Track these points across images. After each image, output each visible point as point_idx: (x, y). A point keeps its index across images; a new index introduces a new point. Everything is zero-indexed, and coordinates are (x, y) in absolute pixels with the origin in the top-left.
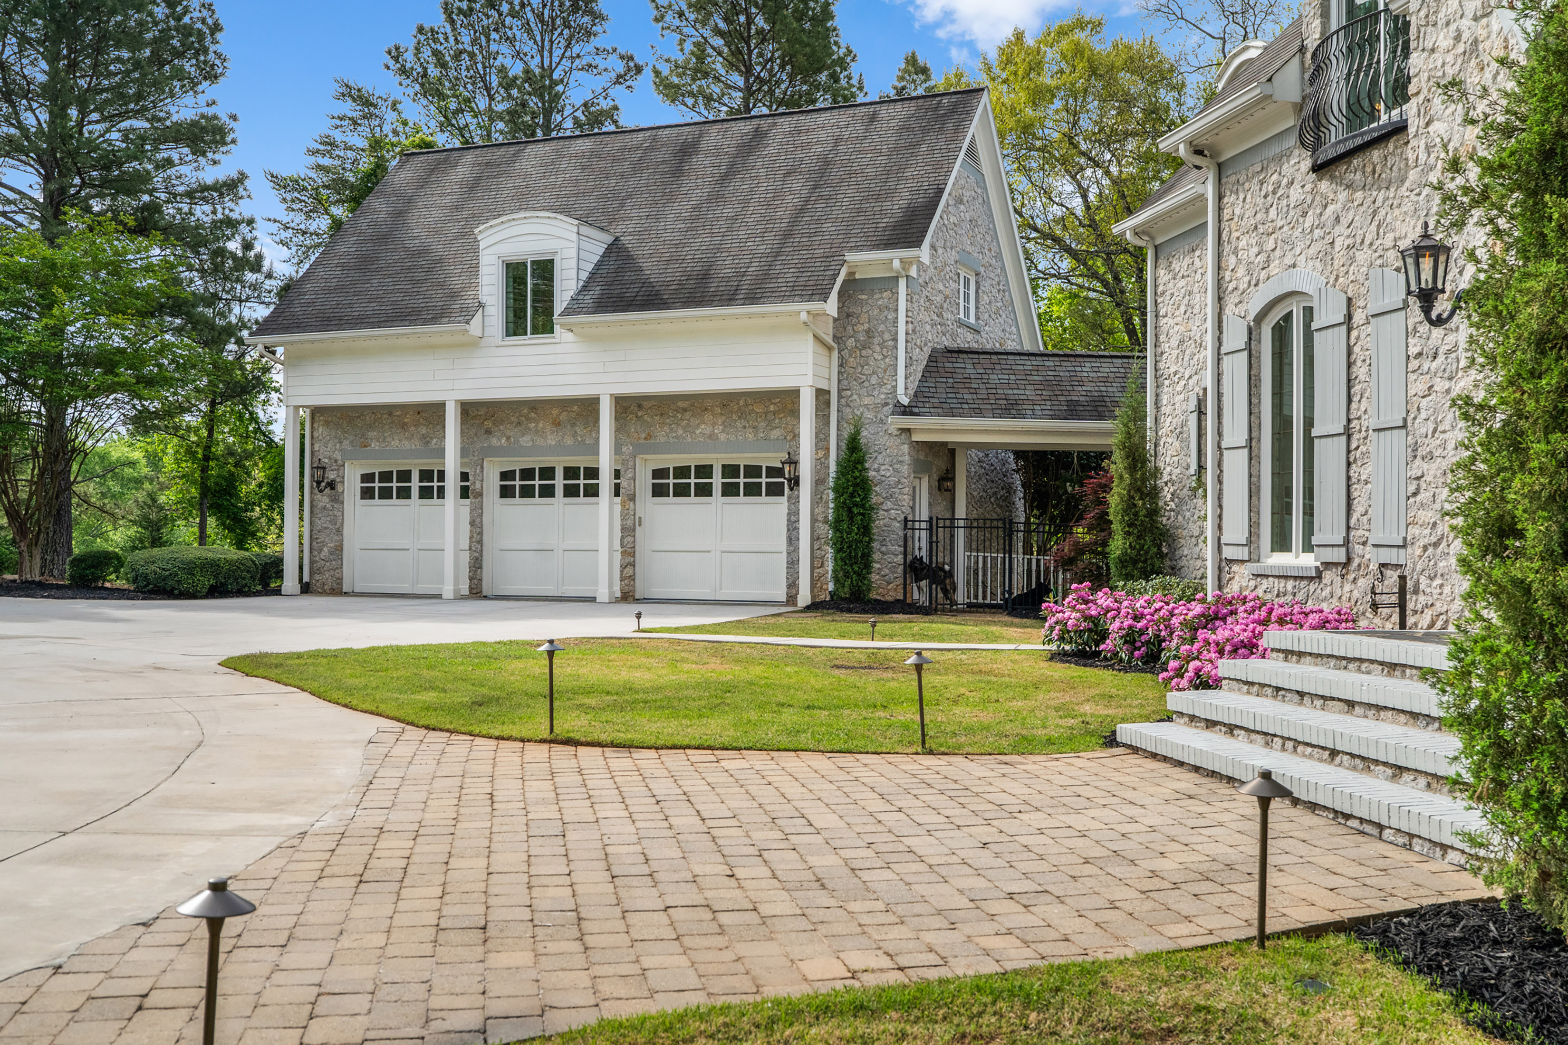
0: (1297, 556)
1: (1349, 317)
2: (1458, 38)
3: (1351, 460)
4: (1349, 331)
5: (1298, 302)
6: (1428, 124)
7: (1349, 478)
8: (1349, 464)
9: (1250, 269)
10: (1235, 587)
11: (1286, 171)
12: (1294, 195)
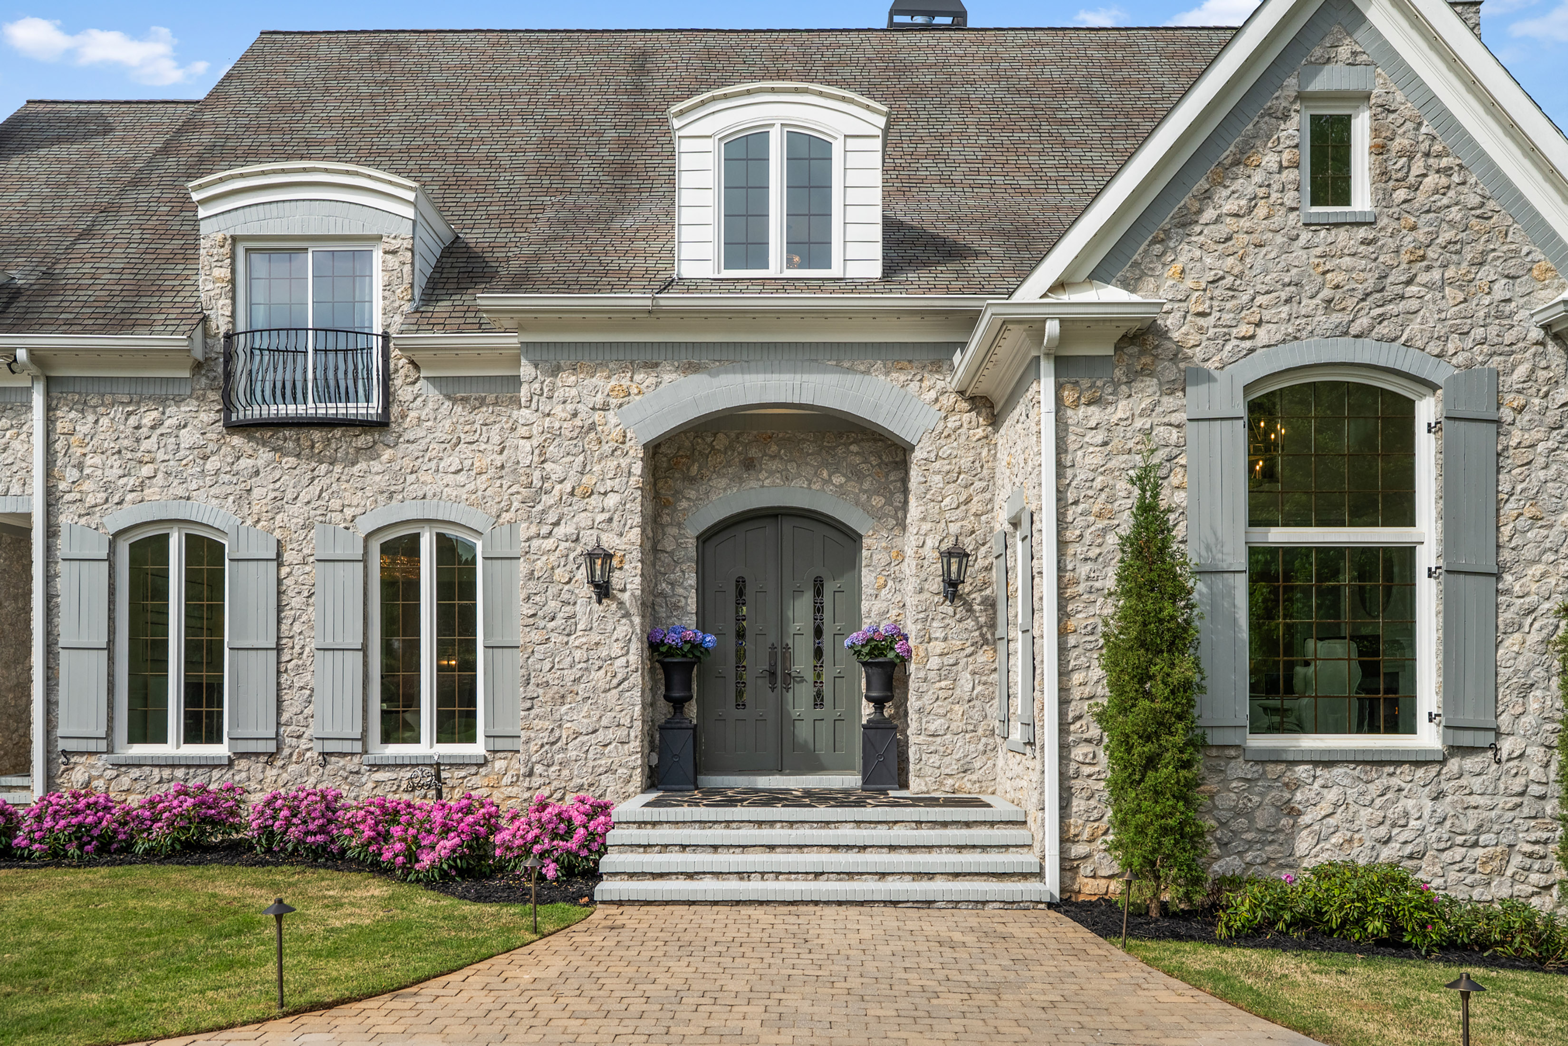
0: (178, 747)
1: (279, 555)
2: (575, 415)
3: (282, 670)
4: (280, 565)
5: (179, 529)
6: (543, 462)
7: (278, 684)
8: (279, 672)
9: (107, 487)
10: (78, 776)
11: (175, 414)
12: (188, 437)
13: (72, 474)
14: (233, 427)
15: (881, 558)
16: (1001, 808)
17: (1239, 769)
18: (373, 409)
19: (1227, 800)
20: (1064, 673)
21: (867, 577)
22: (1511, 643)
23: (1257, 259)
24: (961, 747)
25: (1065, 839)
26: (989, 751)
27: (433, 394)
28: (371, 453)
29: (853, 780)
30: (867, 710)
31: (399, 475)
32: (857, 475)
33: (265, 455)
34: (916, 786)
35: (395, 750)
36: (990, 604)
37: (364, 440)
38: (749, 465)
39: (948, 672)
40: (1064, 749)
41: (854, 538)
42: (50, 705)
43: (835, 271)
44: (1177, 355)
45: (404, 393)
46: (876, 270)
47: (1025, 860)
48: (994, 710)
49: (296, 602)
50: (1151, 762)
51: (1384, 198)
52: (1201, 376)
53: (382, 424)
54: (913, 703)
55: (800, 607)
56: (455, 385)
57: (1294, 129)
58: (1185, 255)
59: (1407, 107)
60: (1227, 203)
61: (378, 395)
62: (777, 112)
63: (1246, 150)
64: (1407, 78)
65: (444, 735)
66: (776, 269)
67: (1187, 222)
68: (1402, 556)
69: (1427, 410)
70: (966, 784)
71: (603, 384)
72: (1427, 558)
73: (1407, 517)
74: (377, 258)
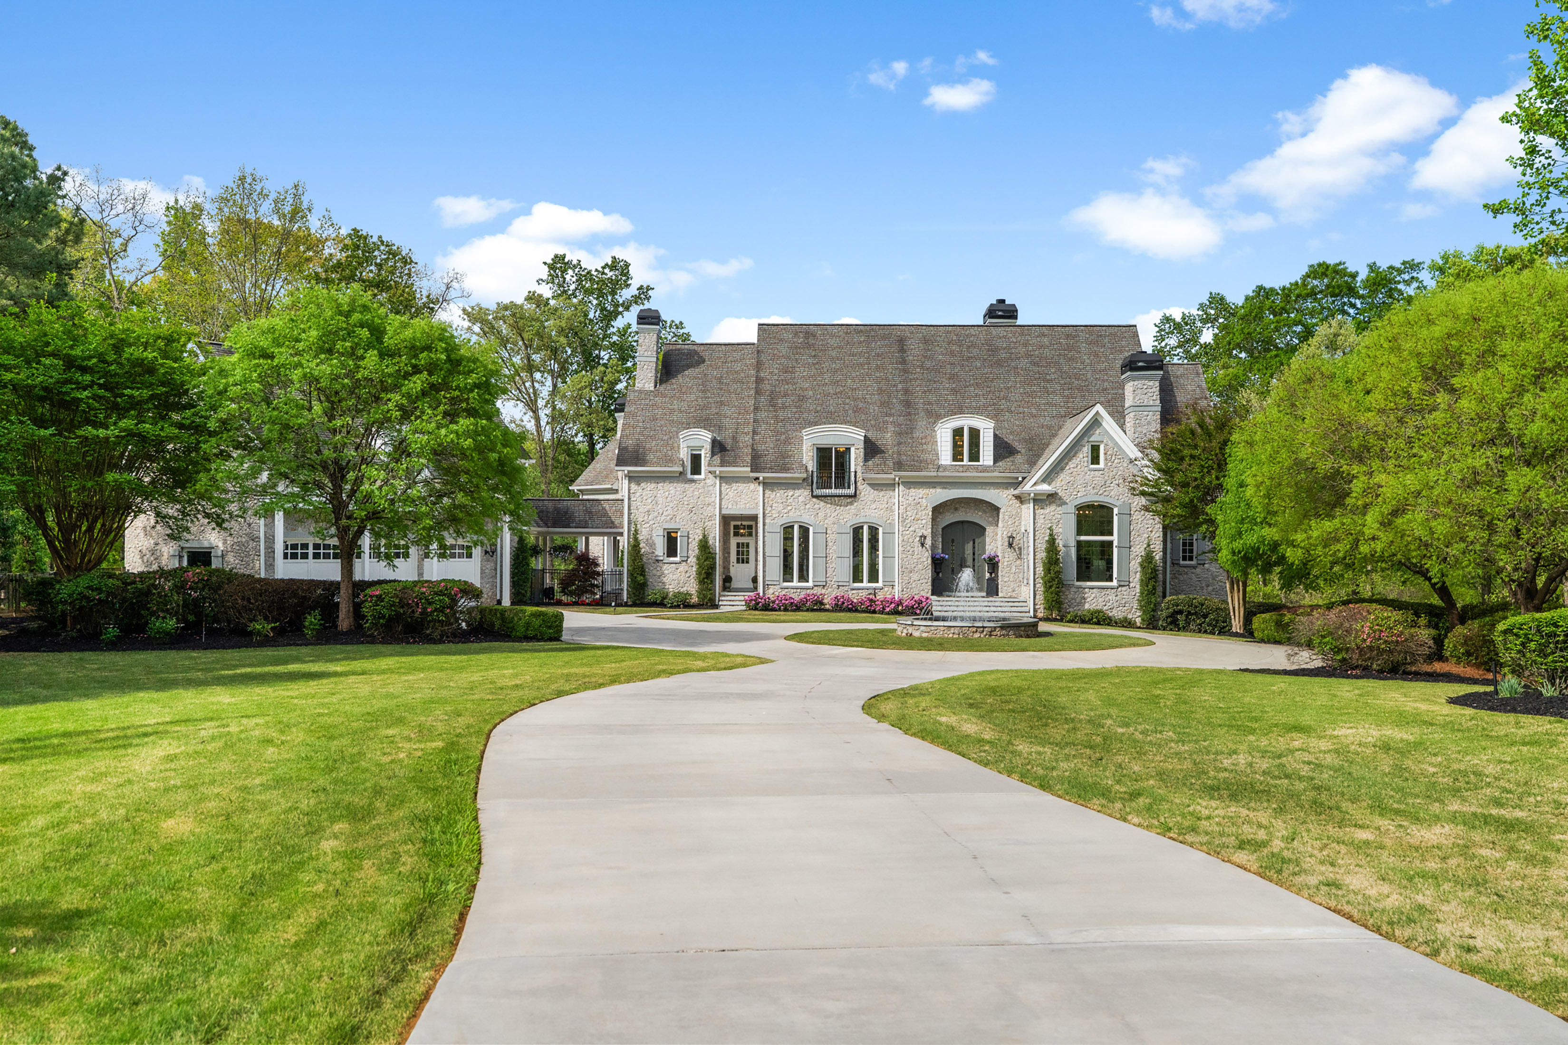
0: (796, 583)
1: (825, 531)
3: (827, 563)
4: (825, 534)
5: (798, 524)
7: (826, 566)
9: (779, 512)
10: (771, 591)
11: (798, 492)
12: (801, 499)
13: (769, 509)
14: (813, 496)
15: (991, 534)
16: (1021, 599)
17: (1073, 589)
18: (852, 491)
19: (1070, 596)
20: (1035, 568)
21: (988, 540)
22: (1133, 563)
23: (1078, 478)
24: (1012, 585)
25: (1035, 604)
26: (1019, 586)
27: (869, 488)
28: (851, 503)
29: (984, 594)
30: (987, 575)
31: (859, 510)
32: (985, 512)
33: (822, 504)
34: (1000, 594)
35: (856, 585)
36: (1020, 549)
37: (849, 500)
38: (956, 509)
39: (1009, 566)
40: (1035, 585)
41: (984, 529)
42: (764, 571)
43: (981, 463)
44: (1060, 498)
45: (860, 487)
46: (991, 463)
47: (1026, 609)
48: (1021, 576)
49: (830, 544)
50: (1051, 587)
51: (1106, 464)
52: (1065, 503)
53: (855, 496)
54: (1000, 574)
55: (969, 548)
56: (875, 486)
57: (1086, 450)
58: (1062, 476)
59: (1111, 444)
60: (1071, 465)
61: (852, 487)
62: (966, 422)
63: (1076, 453)
64: (1112, 439)
65: (870, 581)
66: (966, 462)
67: (1062, 469)
68: (1111, 543)
69: (1116, 511)
70: (1014, 595)
71: (921, 492)
72: (1115, 544)
73: (1111, 534)
74: (853, 450)
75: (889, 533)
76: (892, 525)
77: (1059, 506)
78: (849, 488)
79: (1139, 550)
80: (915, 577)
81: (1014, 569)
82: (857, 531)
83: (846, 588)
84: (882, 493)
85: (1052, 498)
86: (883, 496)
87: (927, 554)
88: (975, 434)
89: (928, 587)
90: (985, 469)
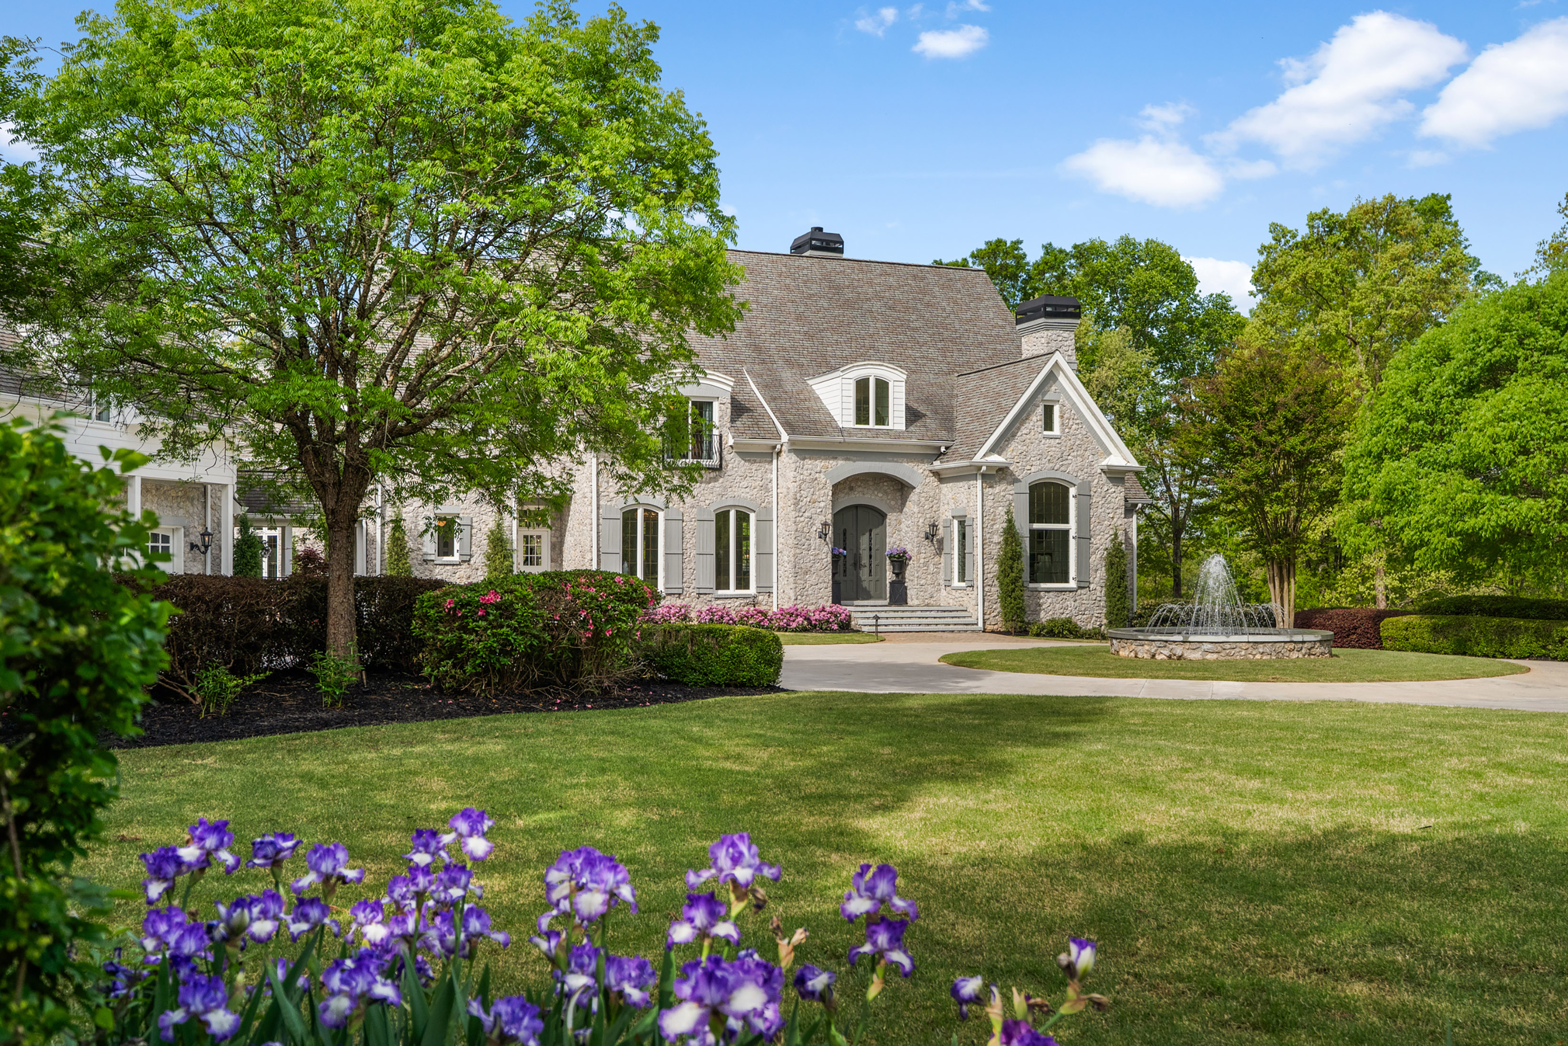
3: (684, 562)
4: (683, 522)
5: (642, 507)
9: (618, 491)
13: (605, 485)
17: (1028, 593)
18: (715, 461)
20: (984, 566)
21: (889, 529)
22: (1093, 557)
23: (1031, 447)
24: (929, 589)
25: (984, 614)
26: (939, 590)
27: (738, 459)
28: (715, 479)
29: (885, 602)
30: (892, 577)
31: (724, 489)
32: (886, 493)
34: (915, 602)
35: (721, 592)
37: (712, 475)
38: (858, 488)
40: (984, 588)
41: (883, 516)
43: (890, 427)
44: (1012, 474)
45: (727, 456)
46: (903, 427)
49: (687, 536)
51: (1063, 431)
52: (1016, 481)
53: (720, 468)
54: (910, 575)
55: (864, 540)
56: (747, 455)
57: (1040, 410)
58: (1013, 445)
59: (1068, 406)
60: (1024, 430)
61: (716, 457)
62: (873, 371)
63: (1029, 415)
64: (1069, 398)
65: (738, 587)
66: (872, 424)
67: (1014, 436)
68: (1066, 532)
69: (1072, 491)
70: (932, 602)
71: (819, 464)
72: (1072, 533)
73: (1066, 521)
74: (716, 405)
75: (765, 521)
76: (768, 510)
77: (1010, 483)
78: (710, 457)
79: (1101, 542)
80: (813, 579)
81: (931, 567)
82: (722, 518)
83: (709, 597)
84: (755, 466)
85: (1001, 474)
86: (756, 469)
87: (826, 549)
88: (882, 386)
89: (828, 592)
90: (898, 435)
